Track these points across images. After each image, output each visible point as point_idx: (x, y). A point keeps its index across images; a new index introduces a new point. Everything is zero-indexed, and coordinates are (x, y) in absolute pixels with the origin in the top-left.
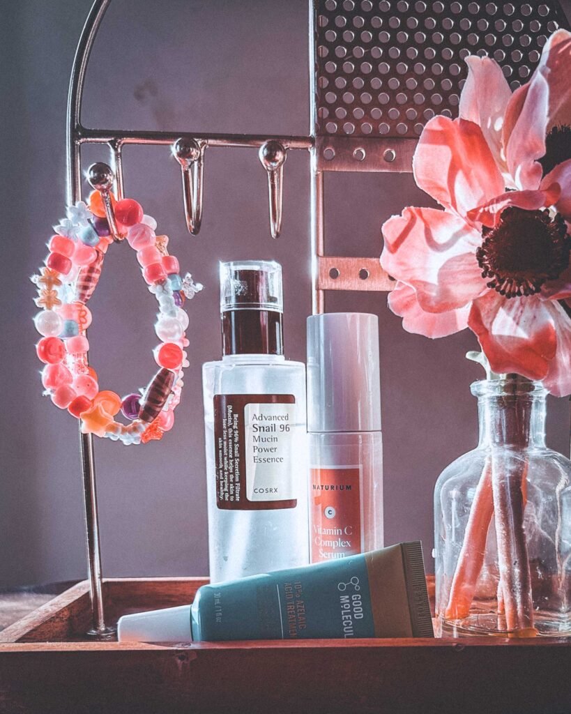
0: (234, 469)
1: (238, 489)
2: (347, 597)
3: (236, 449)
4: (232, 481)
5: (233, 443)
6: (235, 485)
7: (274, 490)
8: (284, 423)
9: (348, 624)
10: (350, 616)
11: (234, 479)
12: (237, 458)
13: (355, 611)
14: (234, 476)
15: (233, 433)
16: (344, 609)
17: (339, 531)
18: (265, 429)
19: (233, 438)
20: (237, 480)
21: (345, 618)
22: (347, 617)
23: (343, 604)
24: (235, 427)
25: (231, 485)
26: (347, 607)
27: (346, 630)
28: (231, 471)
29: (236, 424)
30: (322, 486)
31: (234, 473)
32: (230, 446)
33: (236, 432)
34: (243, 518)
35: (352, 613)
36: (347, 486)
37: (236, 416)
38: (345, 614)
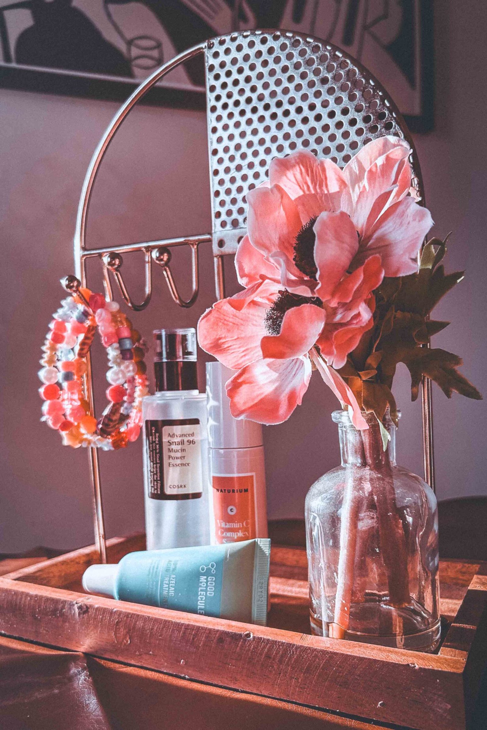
0: (157, 471)
1: (159, 485)
2: (205, 577)
3: (158, 457)
4: (155, 479)
5: (156, 453)
6: (157, 483)
7: (183, 486)
8: (191, 439)
9: (202, 598)
10: (205, 593)
11: (157, 478)
12: (158, 463)
13: (209, 590)
14: (157, 475)
15: (156, 446)
16: (201, 587)
17: (240, 525)
18: (177, 443)
19: (156, 449)
20: (159, 479)
21: (201, 594)
22: (202, 593)
23: (201, 583)
24: (157, 442)
25: (155, 482)
26: (203, 585)
27: (200, 603)
28: (155, 472)
29: (157, 439)
30: (225, 490)
31: (156, 474)
32: (154, 455)
33: (157, 446)
34: (170, 506)
35: (206, 591)
36: (245, 489)
37: (157, 435)
38: (201, 591)
